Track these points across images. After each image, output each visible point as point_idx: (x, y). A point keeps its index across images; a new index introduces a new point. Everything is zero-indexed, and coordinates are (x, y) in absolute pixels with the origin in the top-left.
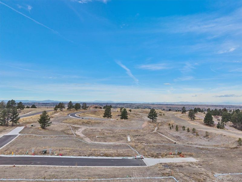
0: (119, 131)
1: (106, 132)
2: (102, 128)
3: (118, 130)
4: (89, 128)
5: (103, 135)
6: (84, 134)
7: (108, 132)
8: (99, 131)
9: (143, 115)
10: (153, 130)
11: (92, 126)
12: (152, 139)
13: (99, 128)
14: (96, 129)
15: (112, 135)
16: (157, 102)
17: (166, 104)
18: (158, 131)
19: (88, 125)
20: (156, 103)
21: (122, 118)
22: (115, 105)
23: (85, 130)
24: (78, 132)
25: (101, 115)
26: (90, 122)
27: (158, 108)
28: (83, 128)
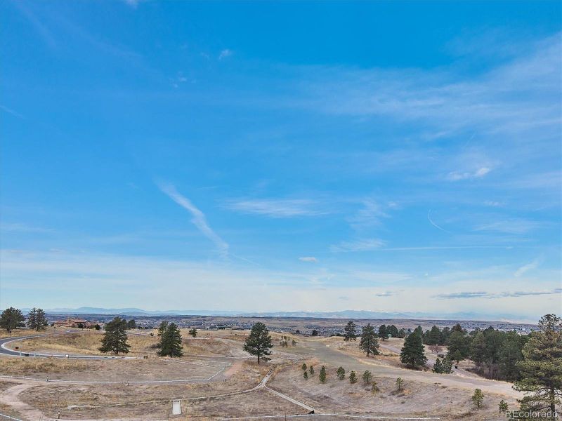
0: (149, 390)
1: (104, 394)
2: (91, 383)
3: (144, 386)
4: (44, 383)
5: (93, 402)
6: (24, 401)
7: (111, 393)
8: (79, 392)
9: (231, 345)
10: (257, 384)
11: (59, 378)
12: (247, 406)
13: (82, 384)
14: (70, 386)
15: (122, 401)
16: (280, 313)
17: (305, 316)
18: (271, 385)
19: (43, 374)
20: (277, 313)
21: (162, 354)
22: (148, 321)
23: (32, 391)
24: (7, 397)
25: (93, 347)
26: (52, 365)
27: (283, 329)
28: (27, 384)
